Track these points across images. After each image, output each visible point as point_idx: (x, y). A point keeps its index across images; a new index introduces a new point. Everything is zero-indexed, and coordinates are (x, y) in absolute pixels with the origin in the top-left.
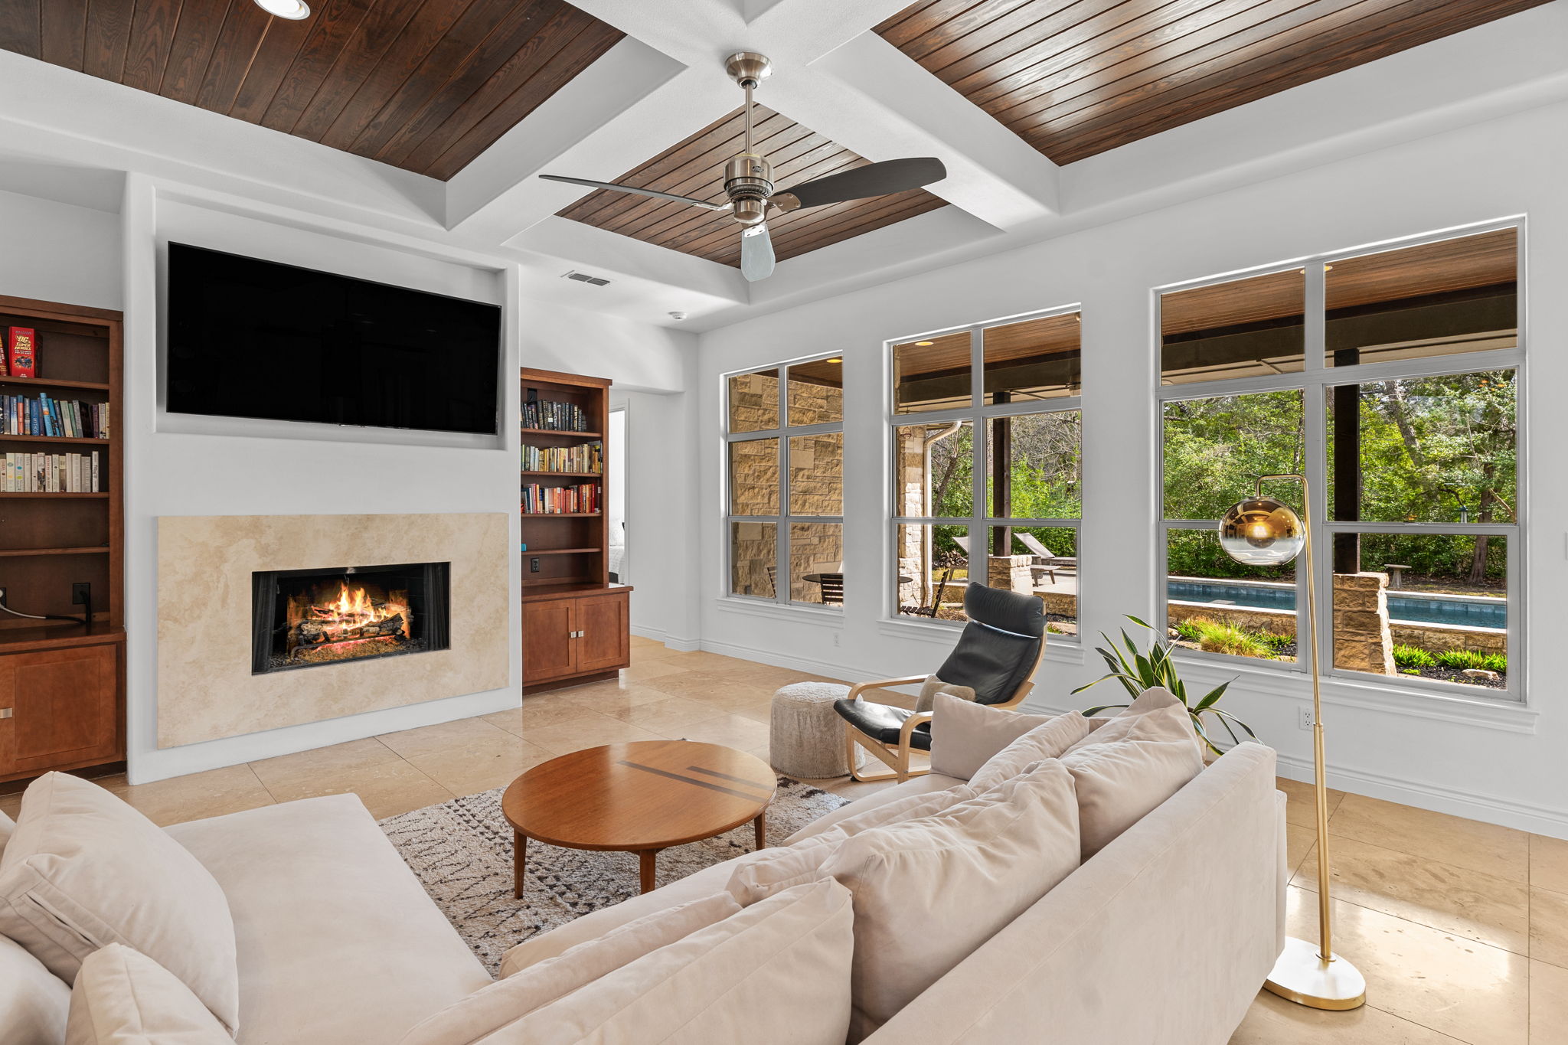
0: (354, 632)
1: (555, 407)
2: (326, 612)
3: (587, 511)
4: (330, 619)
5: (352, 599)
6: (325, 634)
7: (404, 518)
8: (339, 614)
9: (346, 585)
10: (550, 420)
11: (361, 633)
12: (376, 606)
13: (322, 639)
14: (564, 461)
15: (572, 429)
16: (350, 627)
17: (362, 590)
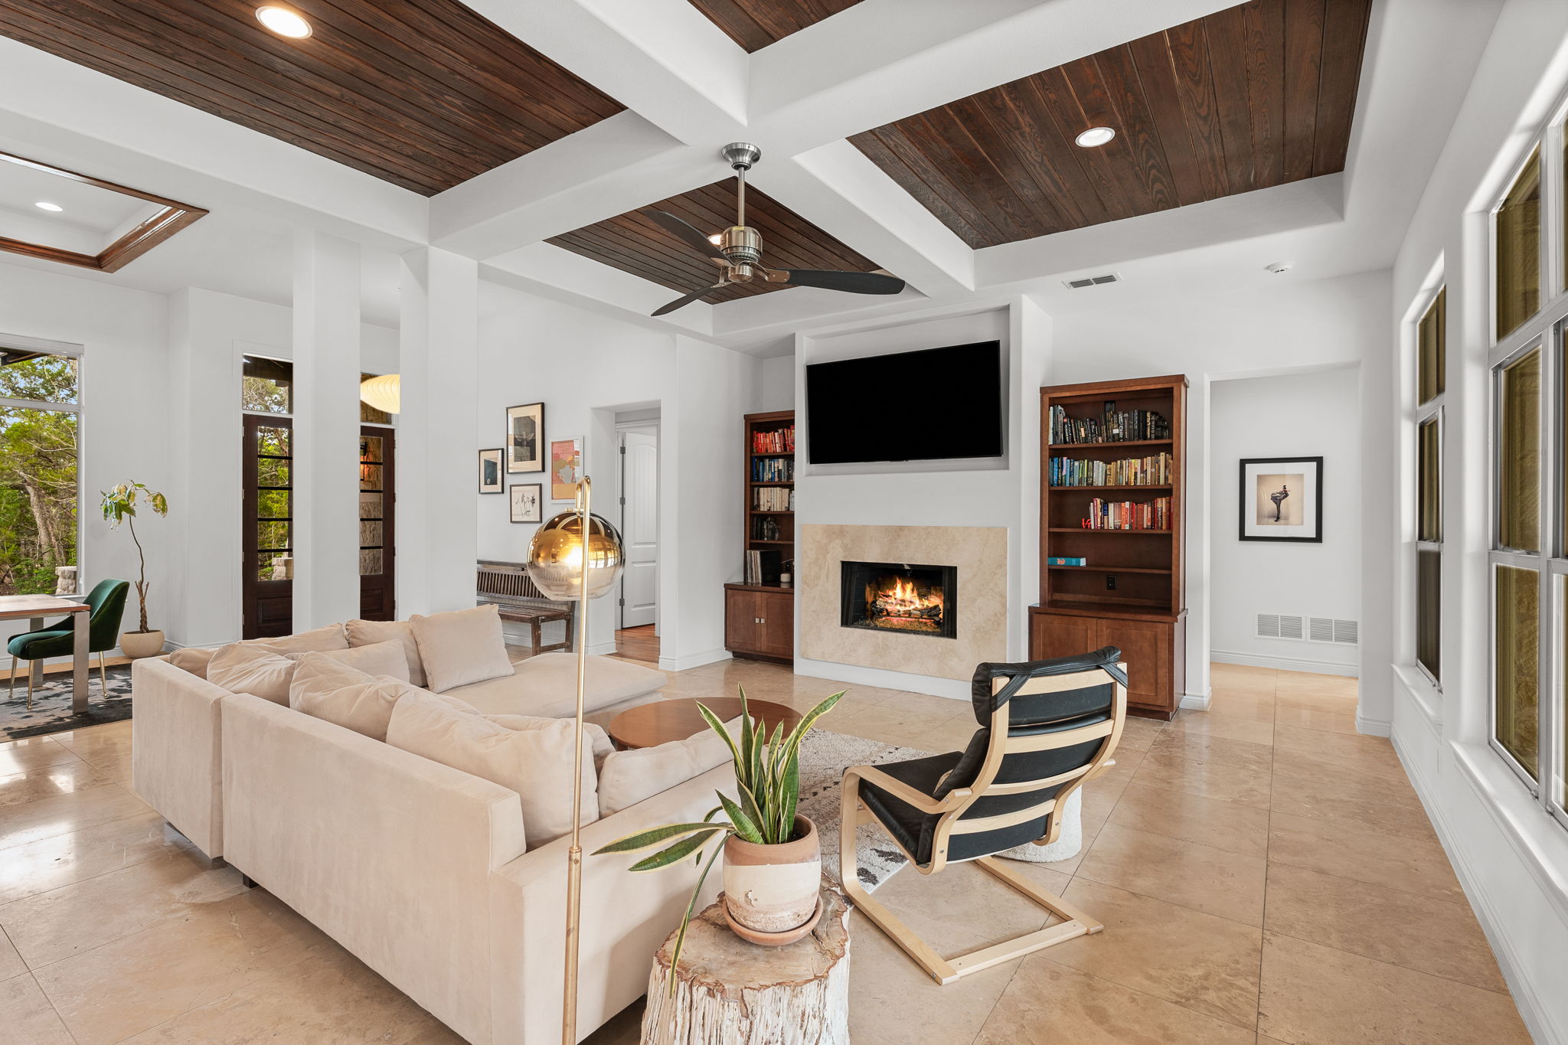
0: (905, 612)
1: (1121, 417)
2: (888, 596)
3: (1164, 527)
4: (890, 601)
5: (904, 589)
6: (887, 610)
7: (923, 529)
8: (895, 599)
9: (900, 579)
10: (1116, 431)
11: (909, 614)
12: (921, 596)
13: (885, 613)
14: (1136, 473)
15: (1145, 438)
16: (902, 609)
17: (911, 583)
